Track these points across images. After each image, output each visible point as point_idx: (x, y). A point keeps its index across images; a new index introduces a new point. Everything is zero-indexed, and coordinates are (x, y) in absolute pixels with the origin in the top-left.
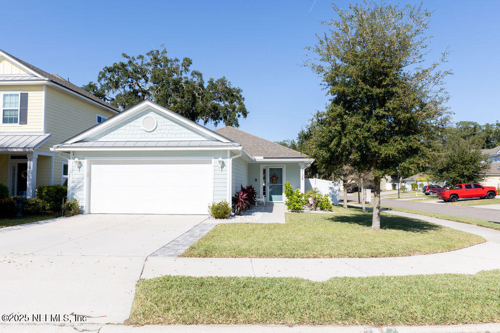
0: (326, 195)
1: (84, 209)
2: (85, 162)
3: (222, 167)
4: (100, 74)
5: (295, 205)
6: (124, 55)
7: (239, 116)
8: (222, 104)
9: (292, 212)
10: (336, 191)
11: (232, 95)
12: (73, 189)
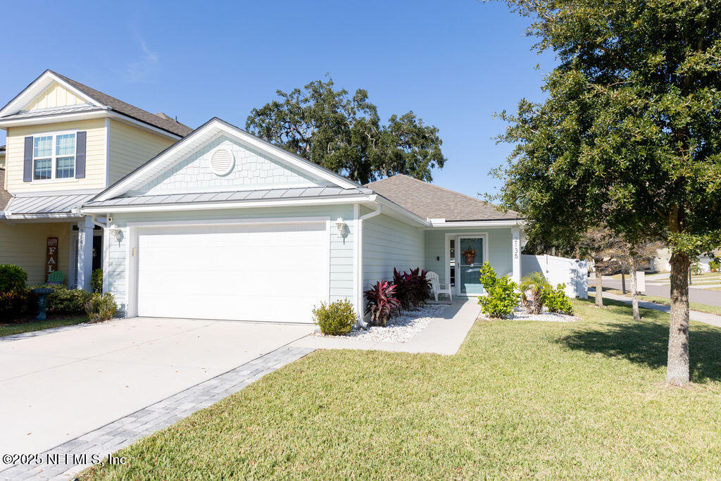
0: (559, 285)
1: (126, 309)
2: (127, 231)
3: (345, 236)
4: (248, 120)
5: (496, 306)
6: (279, 92)
7: (433, 166)
8: (407, 151)
9: (492, 317)
10: (583, 275)
11: (424, 137)
12: (110, 275)
